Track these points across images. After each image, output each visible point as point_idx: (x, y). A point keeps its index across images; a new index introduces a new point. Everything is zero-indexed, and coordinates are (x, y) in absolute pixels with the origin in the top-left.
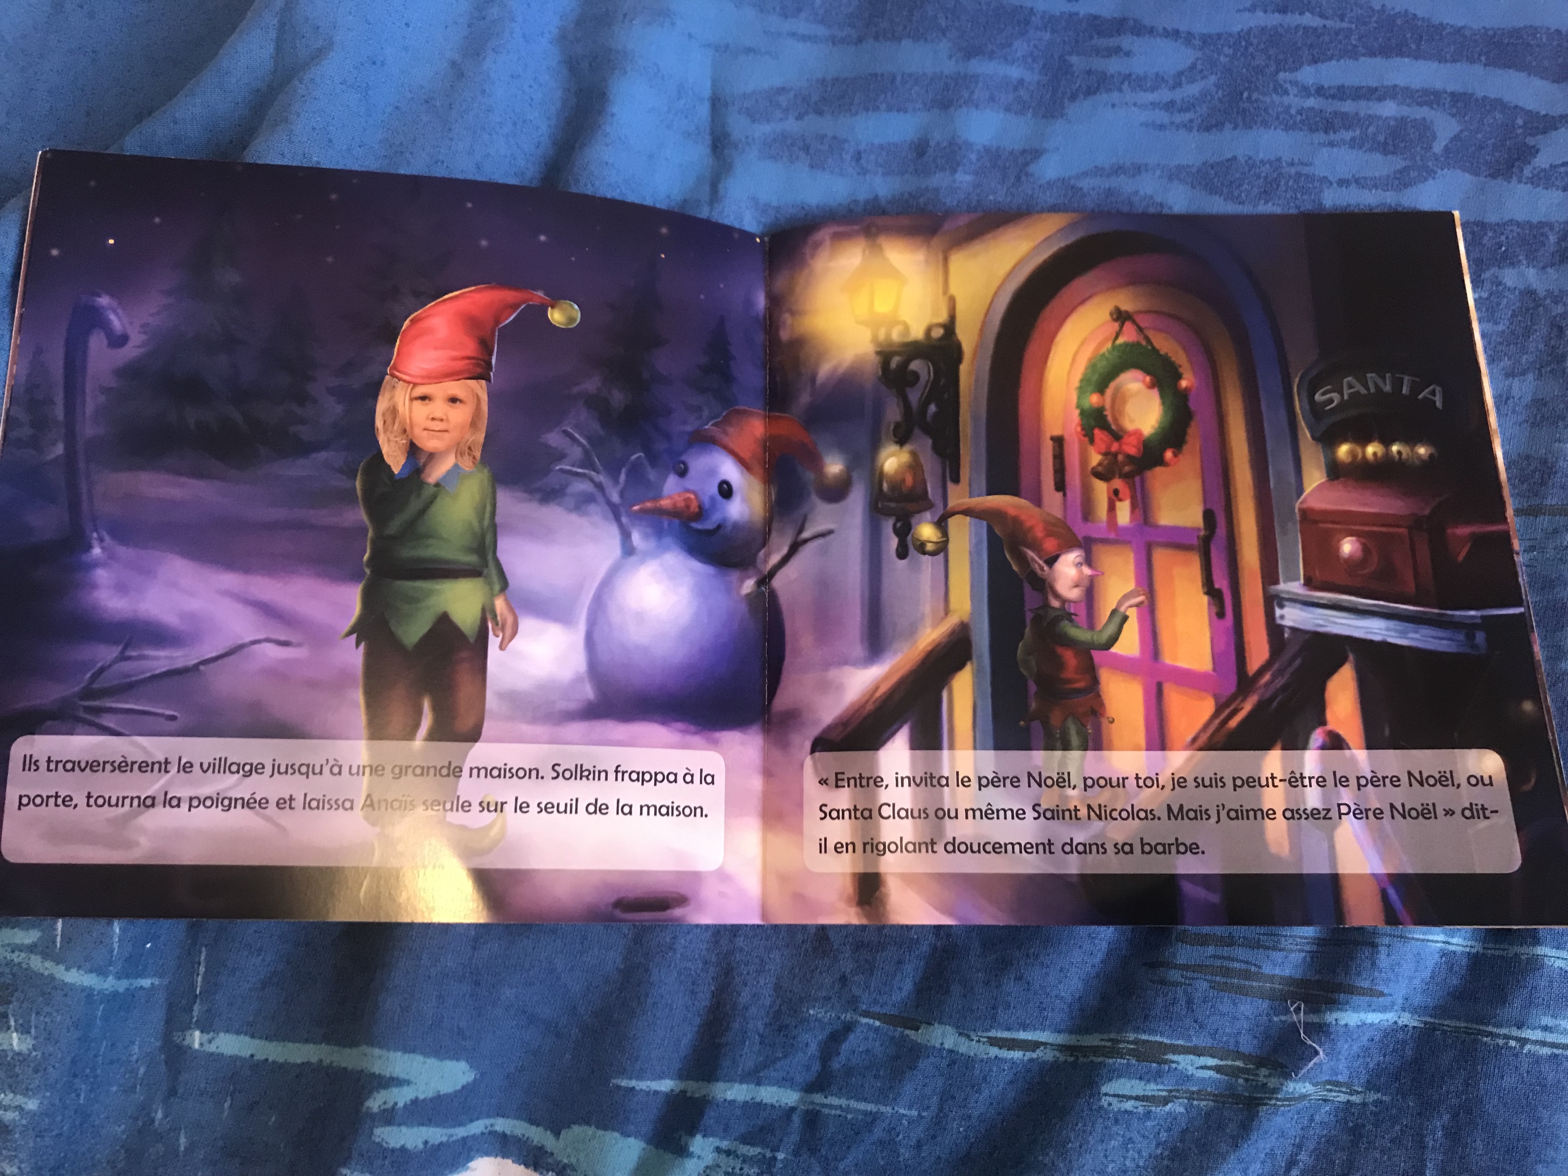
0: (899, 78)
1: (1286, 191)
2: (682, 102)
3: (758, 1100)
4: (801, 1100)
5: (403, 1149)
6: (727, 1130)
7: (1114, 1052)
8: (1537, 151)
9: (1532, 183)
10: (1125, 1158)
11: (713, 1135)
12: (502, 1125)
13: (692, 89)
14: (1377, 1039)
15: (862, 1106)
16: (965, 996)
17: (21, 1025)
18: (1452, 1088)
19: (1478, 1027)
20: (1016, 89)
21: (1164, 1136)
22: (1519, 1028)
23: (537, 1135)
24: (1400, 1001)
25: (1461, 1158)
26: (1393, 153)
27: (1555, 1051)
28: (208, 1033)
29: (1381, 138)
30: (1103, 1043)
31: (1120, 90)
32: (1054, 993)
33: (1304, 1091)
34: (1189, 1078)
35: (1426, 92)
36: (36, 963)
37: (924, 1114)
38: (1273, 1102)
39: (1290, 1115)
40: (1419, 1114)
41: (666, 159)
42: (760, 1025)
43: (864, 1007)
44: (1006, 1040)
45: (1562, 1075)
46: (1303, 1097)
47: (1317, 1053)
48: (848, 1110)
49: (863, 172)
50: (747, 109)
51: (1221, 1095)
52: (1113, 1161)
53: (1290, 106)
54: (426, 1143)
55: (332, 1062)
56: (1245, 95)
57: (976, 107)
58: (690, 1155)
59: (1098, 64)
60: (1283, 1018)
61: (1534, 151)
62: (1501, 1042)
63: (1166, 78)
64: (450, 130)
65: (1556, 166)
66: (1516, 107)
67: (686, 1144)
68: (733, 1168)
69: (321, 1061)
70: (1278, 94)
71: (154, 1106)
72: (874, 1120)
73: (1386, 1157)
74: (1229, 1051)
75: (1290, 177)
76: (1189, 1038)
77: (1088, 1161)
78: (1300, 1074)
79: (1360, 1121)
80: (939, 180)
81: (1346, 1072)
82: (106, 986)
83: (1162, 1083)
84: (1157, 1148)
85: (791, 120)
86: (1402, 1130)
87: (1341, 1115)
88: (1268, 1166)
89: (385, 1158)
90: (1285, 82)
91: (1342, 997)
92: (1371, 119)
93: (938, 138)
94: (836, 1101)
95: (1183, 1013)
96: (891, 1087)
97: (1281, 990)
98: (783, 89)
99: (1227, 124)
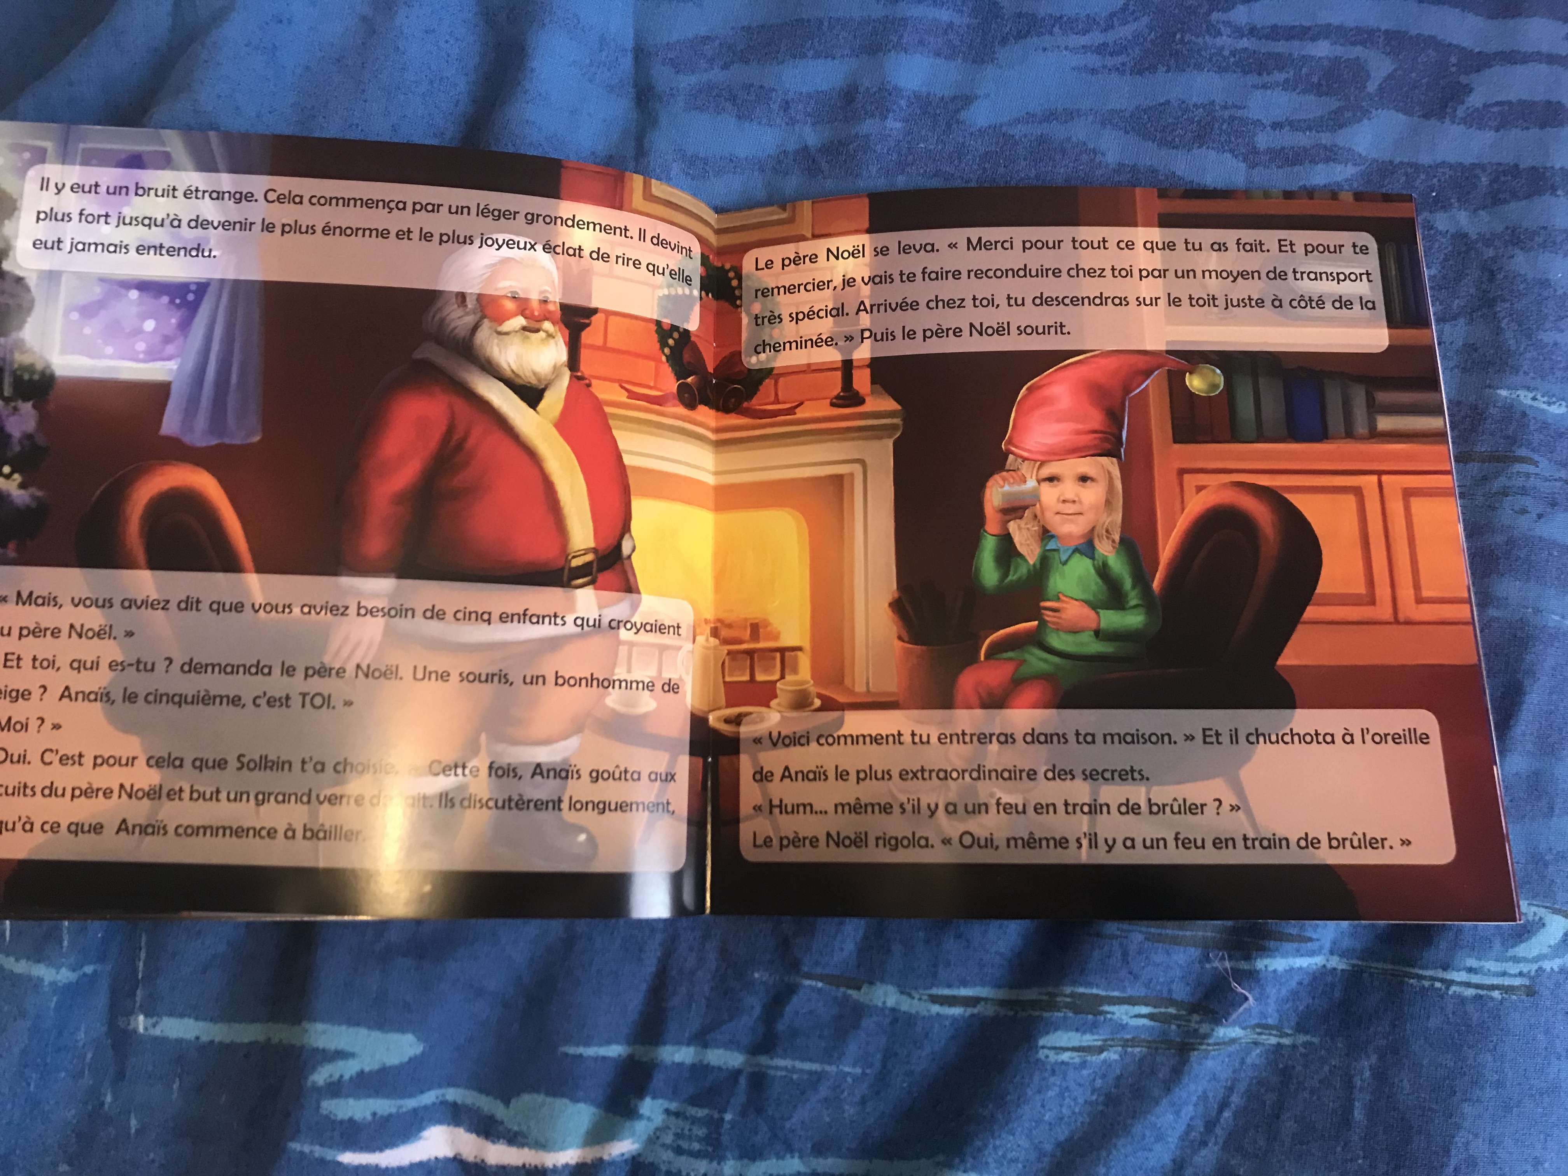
0: (826, 24)
1: (1220, 136)
2: (604, 54)
3: (705, 1062)
4: (747, 1062)
5: (351, 1120)
6: (674, 1096)
7: (1052, 1006)
8: (1471, 90)
9: (1465, 123)
10: (1061, 1106)
11: (662, 1097)
12: (452, 1094)
13: (614, 40)
14: (1306, 982)
15: (807, 1066)
16: (906, 955)
18: (1379, 1029)
19: (1403, 969)
20: (946, 33)
21: (1099, 1082)
22: (1444, 969)
23: (487, 1104)
24: (1328, 946)
25: (1388, 1096)
26: (1328, 94)
27: (1480, 992)
28: (152, 1017)
29: (1315, 79)
30: (1041, 997)
31: (1051, 33)
32: (994, 948)
33: (1234, 1035)
34: (1123, 1027)
35: (1359, 30)
37: (868, 1071)
38: (1204, 1047)
39: (1221, 1058)
40: (1347, 1055)
41: (589, 114)
42: (706, 988)
43: (806, 969)
44: (947, 996)
45: (1486, 1015)
46: (1233, 1041)
47: (1246, 999)
48: (794, 1070)
49: (792, 122)
50: (671, 59)
51: (1154, 1041)
52: (1050, 1110)
53: (1223, 48)
54: (374, 1114)
55: (281, 1040)
56: (1178, 36)
57: (906, 52)
58: (640, 1117)
61: (1468, 90)
62: (1426, 984)
63: (1097, 19)
64: (364, 91)
65: (1489, 106)
66: (1450, 45)
67: (636, 1106)
68: (683, 1129)
69: (269, 1039)
70: (1211, 35)
71: (103, 1091)
72: (819, 1080)
73: (1315, 1098)
74: (1162, 999)
75: (1224, 121)
76: (1124, 989)
77: (1027, 1112)
78: (1230, 1020)
79: (1290, 1062)
80: (869, 126)
81: (1275, 1015)
82: (59, 977)
83: (1098, 1033)
84: (1092, 1094)
85: (716, 70)
86: (1330, 1071)
87: (1272, 1057)
88: (1201, 1108)
89: (334, 1130)
90: (1218, 22)
91: (1272, 944)
92: (1305, 59)
93: (867, 84)
94: (782, 1063)
95: (1119, 965)
96: (835, 1047)
97: (1213, 938)
98: (708, 37)
99: (1160, 67)
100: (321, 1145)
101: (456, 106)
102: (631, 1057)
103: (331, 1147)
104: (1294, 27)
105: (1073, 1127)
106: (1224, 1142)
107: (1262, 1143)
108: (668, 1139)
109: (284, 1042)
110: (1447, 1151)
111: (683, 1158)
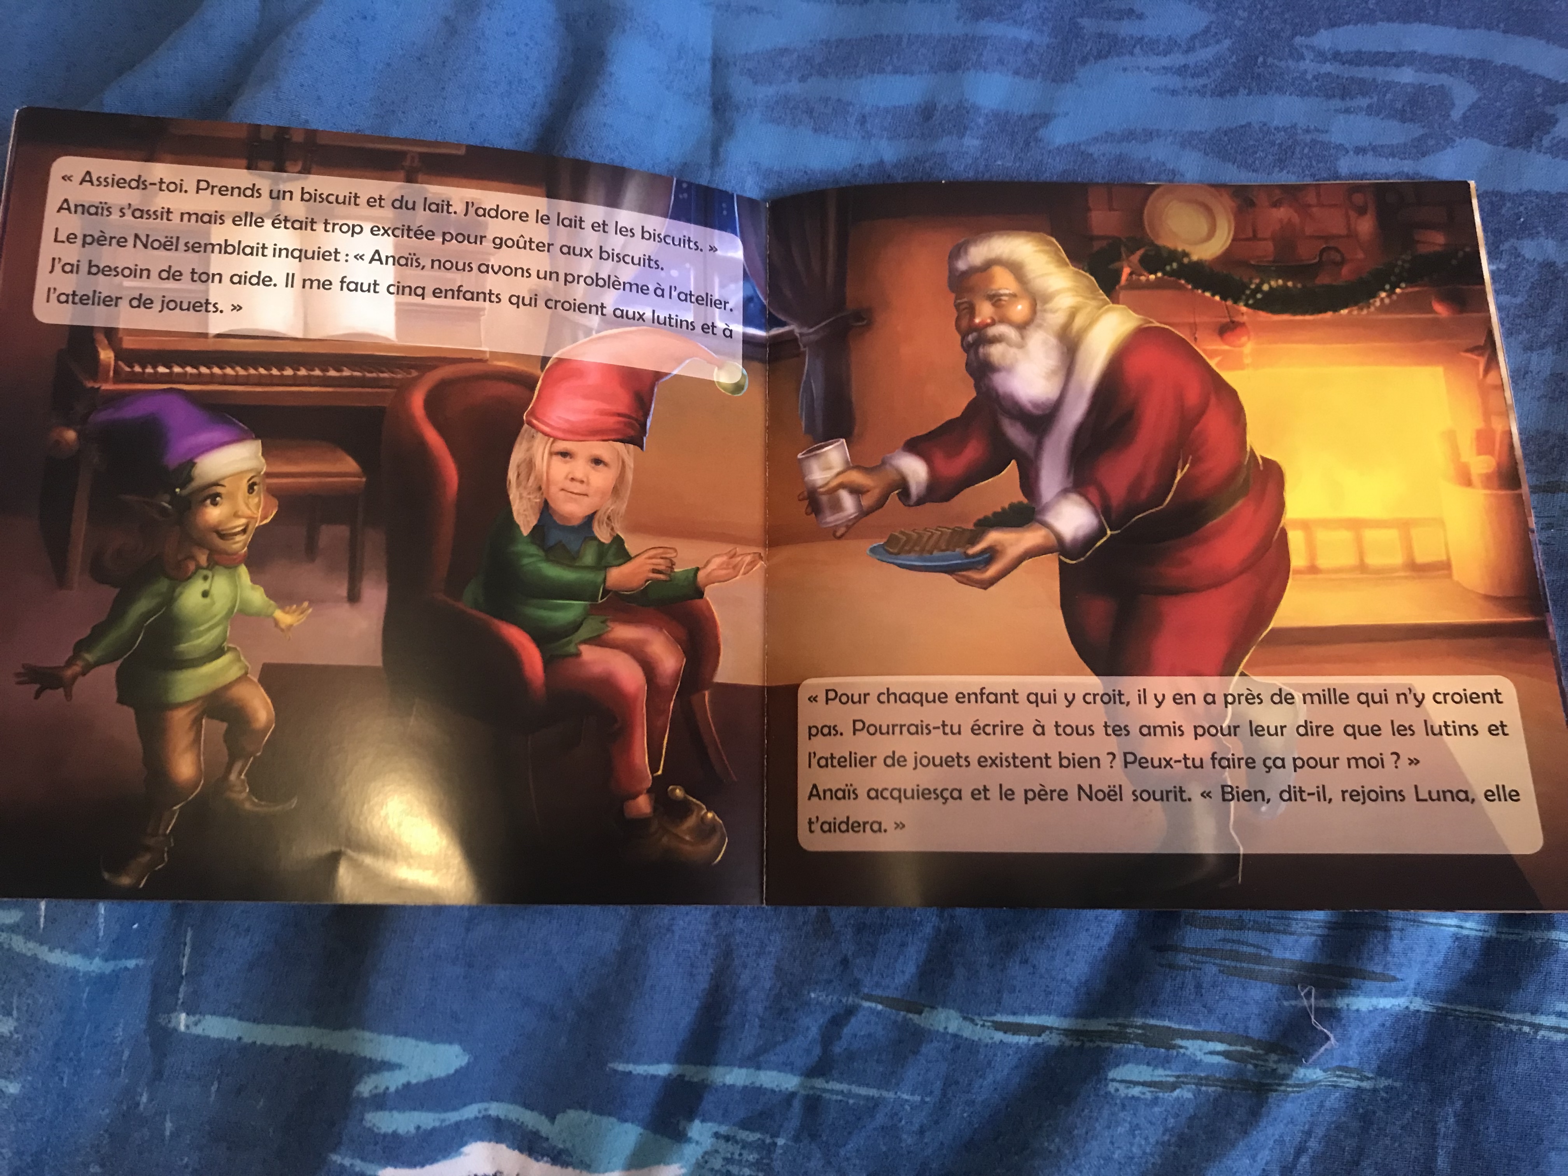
0: (905, 40)
1: (1301, 159)
2: (682, 62)
3: (758, 1084)
4: (802, 1085)
5: (395, 1134)
6: (725, 1117)
7: (1121, 1037)
8: (1557, 121)
9: (1551, 153)
10: (1132, 1144)
11: (712, 1119)
12: (496, 1109)
13: (692, 49)
14: (1388, 1024)
15: (863, 1091)
16: (969, 979)
17: (4, 1007)
18: (1464, 1074)
19: (1489, 1012)
20: (1025, 51)
21: (1171, 1122)
22: (1533, 1014)
23: (531, 1119)
24: (1412, 986)
25: (1473, 1144)
26: (1411, 120)
28: (194, 1014)
29: (1399, 105)
30: (1110, 1028)
31: (1132, 53)
32: (1061, 976)
33: (1314, 1077)
34: (1196, 1063)
35: (1443, 58)
36: (19, 944)
37: (927, 1099)
38: (1283, 1088)
39: (1300, 1101)
40: (1430, 1100)
41: (666, 121)
42: (760, 1009)
43: (866, 990)
44: (1010, 1024)
46: (1314, 1083)
47: (1328, 1038)
48: (849, 1094)
49: (868, 136)
50: (749, 70)
51: (1229, 1081)
52: (1119, 1148)
53: (1306, 72)
54: (418, 1127)
55: (321, 1046)
56: (1260, 59)
57: (985, 70)
58: (688, 1140)
59: (1109, 26)
60: (1293, 1003)
61: (1553, 121)
62: (1514, 1028)
63: (1178, 40)
64: (443, 88)
66: (1535, 75)
67: (685, 1128)
68: (733, 1154)
69: (311, 1044)
70: (1293, 58)
71: (139, 1090)
72: (876, 1105)
73: (1397, 1144)
74: (1238, 1036)
75: (1306, 145)
76: (1198, 1023)
77: (1095, 1147)
78: (1310, 1061)
79: (1371, 1107)
80: (945, 144)
81: (1357, 1058)
82: (93, 968)
83: (1170, 1069)
84: (1164, 1134)
85: (794, 82)
86: (1413, 1116)
87: (1351, 1101)
88: (1277, 1153)
89: (376, 1144)
90: (1301, 46)
91: (1354, 982)
92: (1389, 85)
93: (945, 101)
94: (837, 1086)
95: (1192, 997)
96: (893, 1072)
97: (1291, 975)
98: (786, 50)
99: (1241, 89)
100: (363, 1159)
101: (533, 107)
102: (679, 1077)
103: (372, 1162)
104: (1378, 53)
105: (1144, 1167)
109: (325, 1048)
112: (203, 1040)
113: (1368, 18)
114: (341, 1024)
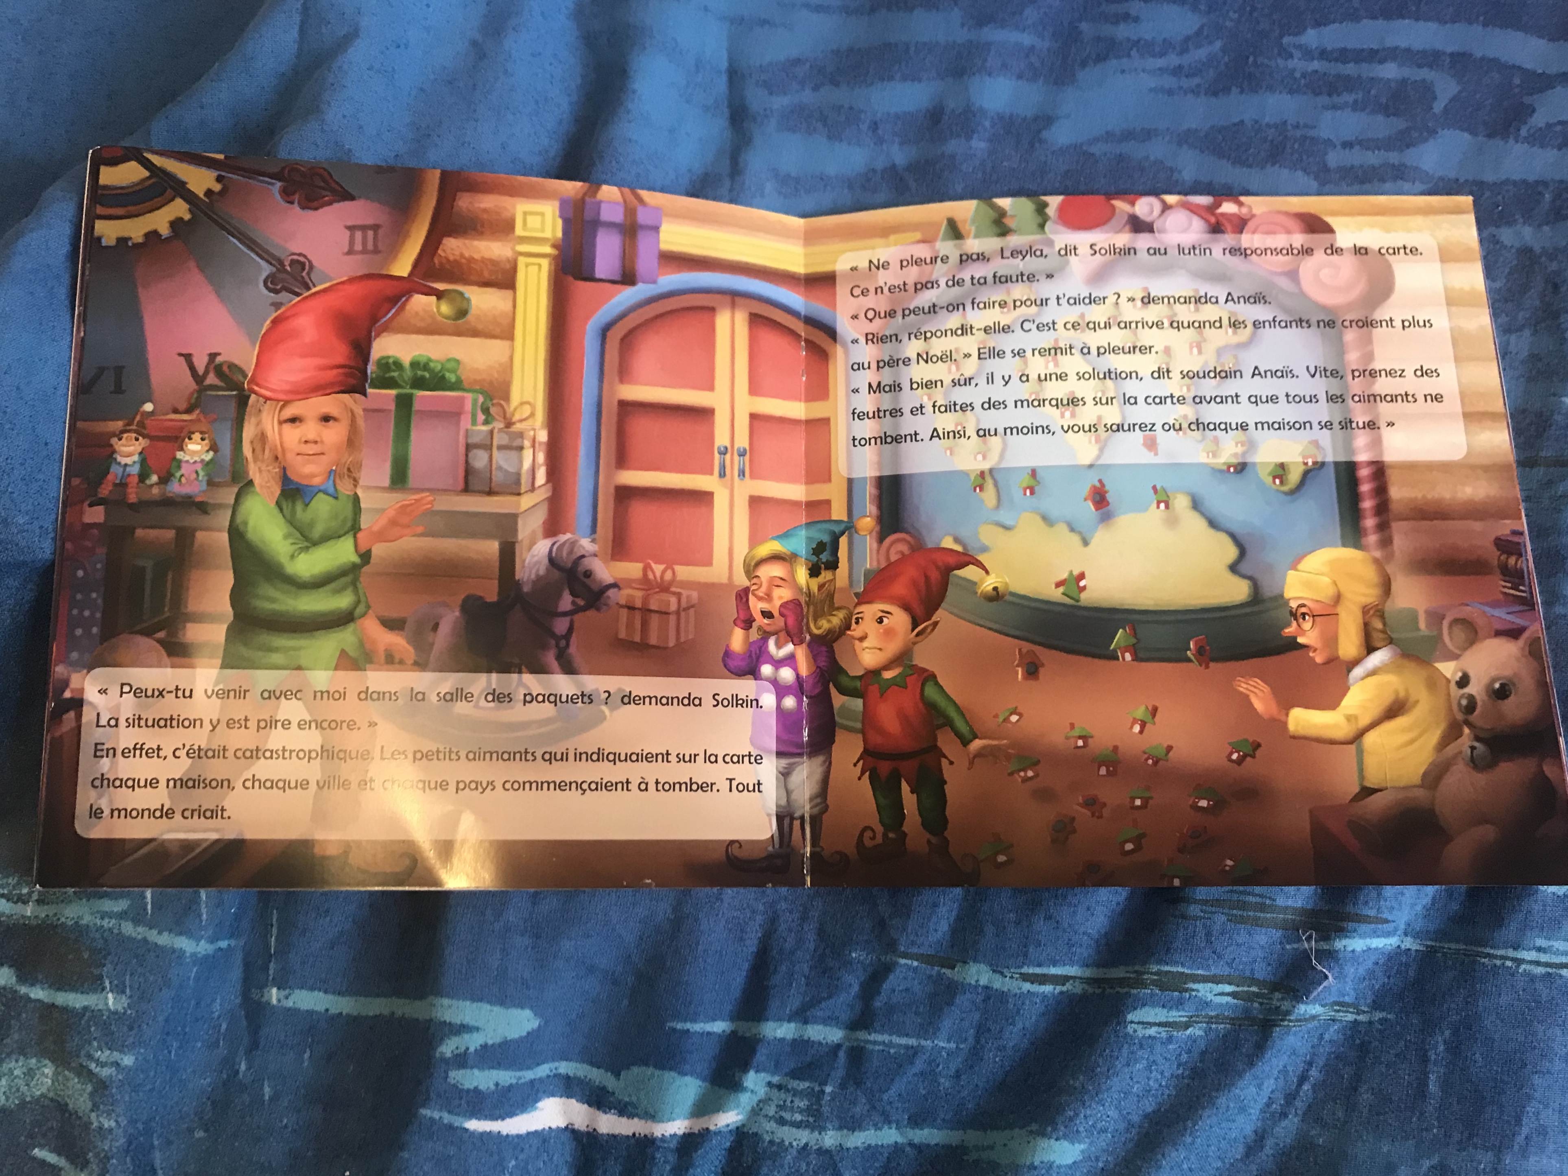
0: (912, 49)
1: (1292, 154)
2: (701, 75)
3: (806, 1038)
4: (846, 1038)
5: (476, 1090)
6: (776, 1069)
7: (1139, 983)
8: (1534, 111)
9: (1528, 143)
10: (1149, 1079)
11: (765, 1071)
12: (565, 1068)
13: (709, 62)
14: (1381, 962)
15: (903, 1041)
16: (997, 936)
17: (117, 986)
18: (1453, 1006)
19: (1475, 949)
20: (1027, 56)
21: (1184, 1057)
22: (1515, 949)
23: (598, 1076)
24: (1402, 926)
25: (1462, 1070)
26: (1394, 115)
27: (1549, 970)
28: (284, 989)
29: (1383, 100)
30: (1128, 975)
31: (1129, 56)
32: (1082, 930)
33: (1314, 1012)
34: (1207, 1004)
35: (1424, 52)
36: (128, 928)
37: (962, 1046)
38: (1286, 1023)
39: (1301, 1034)
40: (1422, 1031)
41: (688, 134)
42: (806, 970)
43: (902, 949)
44: (1037, 975)
45: (1555, 992)
46: (1314, 1017)
47: (1326, 977)
48: (890, 1045)
49: (880, 142)
50: (765, 81)
51: (1238, 1019)
52: (1138, 1083)
53: (1294, 70)
54: (497, 1084)
55: (404, 1014)
56: (1251, 59)
57: (990, 75)
58: (744, 1090)
59: (1107, 30)
60: (1295, 946)
61: (1531, 110)
62: (1498, 962)
63: (1173, 43)
64: (475, 111)
65: (1551, 125)
66: (1514, 66)
67: (740, 1079)
68: (785, 1101)
69: (393, 1013)
70: (1282, 58)
71: (238, 1060)
72: (915, 1054)
73: (1391, 1071)
74: (1245, 978)
75: (1296, 140)
76: (1207, 968)
77: (1116, 1083)
78: (1311, 997)
79: (1367, 1038)
80: (953, 146)
81: (1352, 993)
82: (199, 949)
83: (1183, 1010)
84: (1178, 1068)
85: (808, 92)
86: (1406, 1045)
87: (1349, 1032)
88: (1281, 1082)
89: (461, 1098)
90: (1289, 45)
91: (1351, 925)
92: (1374, 81)
93: (953, 106)
94: (879, 1038)
95: (1203, 945)
96: (931, 1023)
97: (1293, 920)
98: (799, 60)
99: (1234, 89)
100: (450, 1112)
102: (734, 1033)
103: (458, 1114)
104: (1363, 50)
105: (1160, 1099)
106: (1304, 1114)
107: (1340, 1114)
108: (771, 1110)
109: (409, 1016)
110: (1518, 1121)
111: (786, 1128)
112: (294, 1012)
113: (1354, 17)
114: (421, 995)
